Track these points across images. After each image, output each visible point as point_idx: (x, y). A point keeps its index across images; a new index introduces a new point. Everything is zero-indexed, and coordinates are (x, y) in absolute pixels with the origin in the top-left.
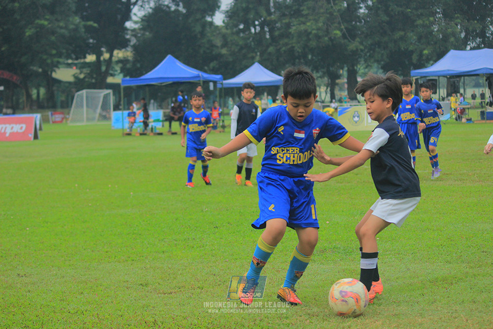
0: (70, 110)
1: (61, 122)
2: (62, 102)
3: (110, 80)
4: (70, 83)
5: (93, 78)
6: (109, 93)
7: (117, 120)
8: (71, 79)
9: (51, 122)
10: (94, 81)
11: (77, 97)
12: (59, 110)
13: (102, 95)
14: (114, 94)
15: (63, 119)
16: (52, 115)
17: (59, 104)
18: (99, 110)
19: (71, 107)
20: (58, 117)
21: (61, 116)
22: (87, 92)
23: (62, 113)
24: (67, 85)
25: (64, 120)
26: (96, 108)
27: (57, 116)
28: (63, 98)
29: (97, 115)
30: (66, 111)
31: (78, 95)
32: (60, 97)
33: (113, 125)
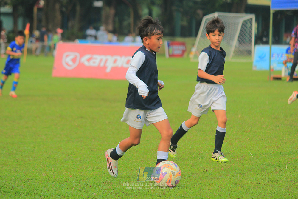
0: (195, 40)
1: (181, 55)
2: (183, 28)
6: (251, 19)
7: (261, 58)
9: (167, 55)
11: (205, 22)
12: (179, 39)
13: (241, 22)
14: (257, 20)
15: (184, 51)
16: (169, 46)
17: (178, 30)
18: (235, 42)
19: (196, 35)
20: (177, 49)
21: (182, 48)
23: (183, 44)
25: (186, 54)
26: (232, 38)
27: (176, 47)
28: (185, 23)
29: (233, 49)
30: (188, 40)
31: (207, 19)
32: (181, 21)
33: (254, 64)
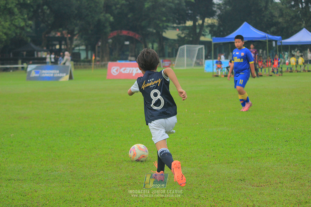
0: (175, 59)
1: (169, 66)
2: (169, 53)
3: (202, 38)
4: (174, 40)
5: (190, 37)
6: (202, 48)
7: (208, 66)
8: (175, 38)
9: (162, 66)
10: (191, 39)
11: (180, 50)
12: (168, 59)
13: (197, 49)
14: (205, 48)
15: (170, 64)
16: (163, 62)
17: (167, 54)
18: (195, 59)
19: (176, 56)
21: (169, 63)
22: (187, 47)
23: (169, 61)
24: (172, 41)
25: (171, 66)
26: (193, 57)
27: (166, 62)
28: (170, 50)
29: (194, 63)
30: (172, 59)
31: (181, 48)
32: (168, 50)
33: (205, 69)
